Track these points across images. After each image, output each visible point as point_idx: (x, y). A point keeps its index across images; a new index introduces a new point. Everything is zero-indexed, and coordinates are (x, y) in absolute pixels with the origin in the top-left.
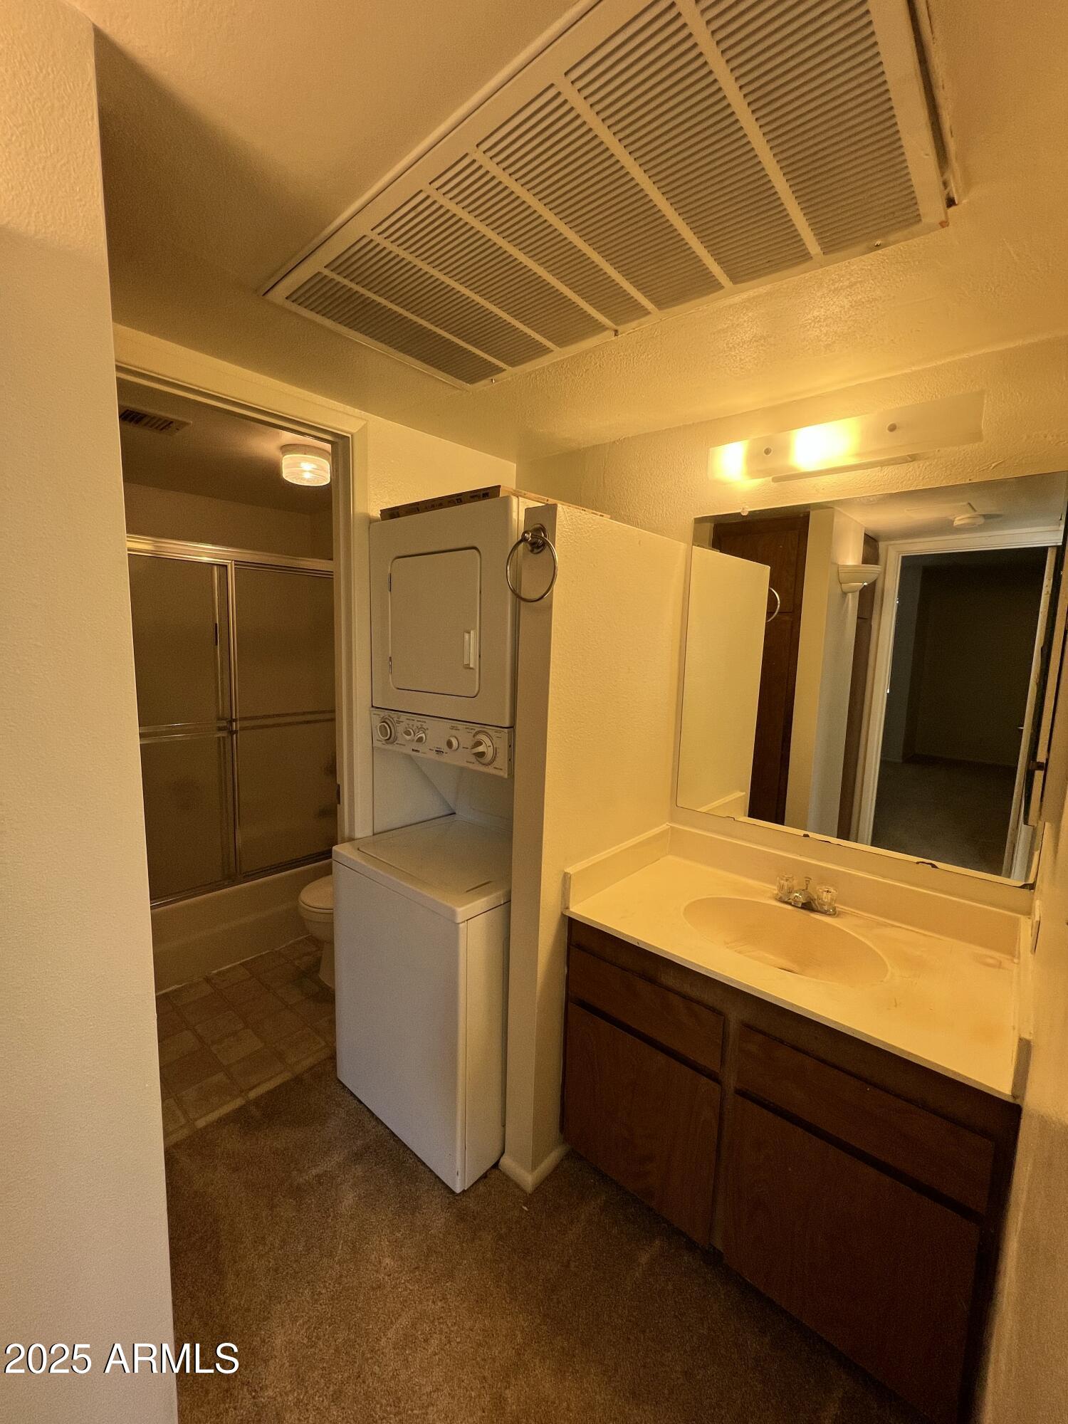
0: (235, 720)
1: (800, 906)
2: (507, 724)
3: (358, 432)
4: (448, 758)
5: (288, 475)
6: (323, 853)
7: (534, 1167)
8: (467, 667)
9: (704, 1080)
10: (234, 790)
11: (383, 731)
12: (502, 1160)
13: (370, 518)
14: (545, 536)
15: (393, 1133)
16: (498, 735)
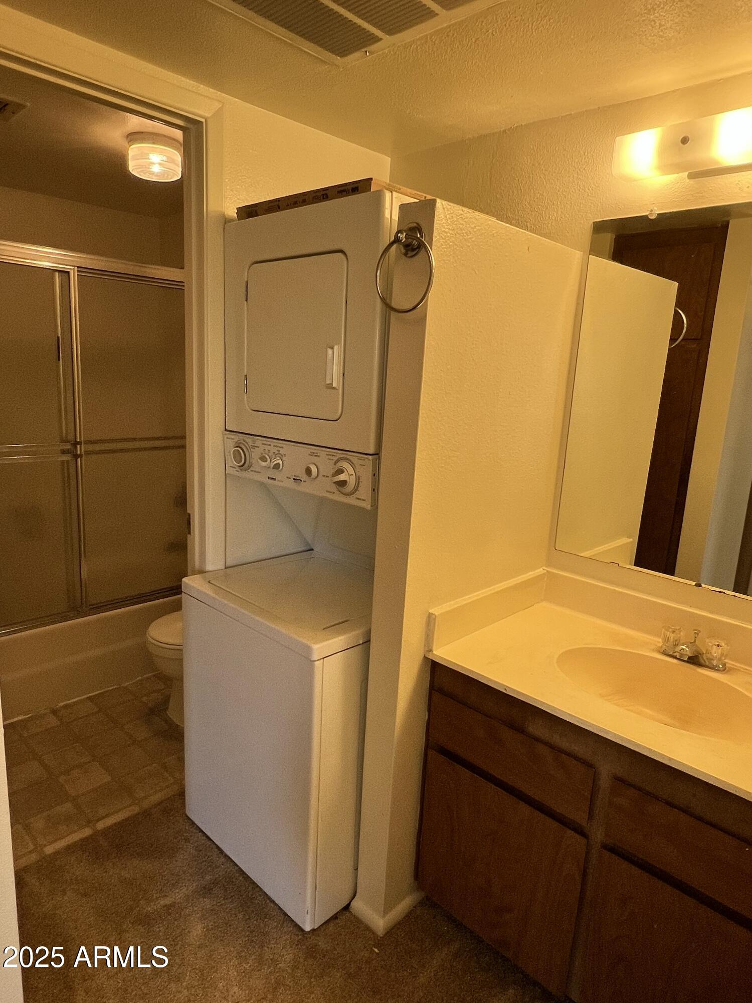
0: (80, 443)
1: (686, 659)
2: (372, 451)
3: (211, 116)
4: (307, 487)
5: (134, 168)
6: (172, 589)
7: (385, 912)
8: (330, 387)
9: (570, 833)
10: (79, 524)
11: (237, 456)
12: (353, 904)
13: (226, 218)
14: (422, 236)
15: (242, 870)
16: (361, 462)
